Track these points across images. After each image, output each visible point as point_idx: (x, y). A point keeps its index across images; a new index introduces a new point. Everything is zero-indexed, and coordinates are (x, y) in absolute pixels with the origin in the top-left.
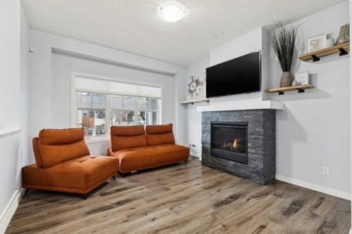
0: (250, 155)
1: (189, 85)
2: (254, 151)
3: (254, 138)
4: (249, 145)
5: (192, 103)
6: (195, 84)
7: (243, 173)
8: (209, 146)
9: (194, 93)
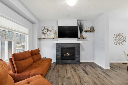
0: (76, 57)
1: (43, 30)
2: (77, 55)
3: (78, 51)
4: (76, 54)
5: (44, 39)
6: (46, 31)
7: (74, 63)
8: (60, 56)
9: (46, 35)
